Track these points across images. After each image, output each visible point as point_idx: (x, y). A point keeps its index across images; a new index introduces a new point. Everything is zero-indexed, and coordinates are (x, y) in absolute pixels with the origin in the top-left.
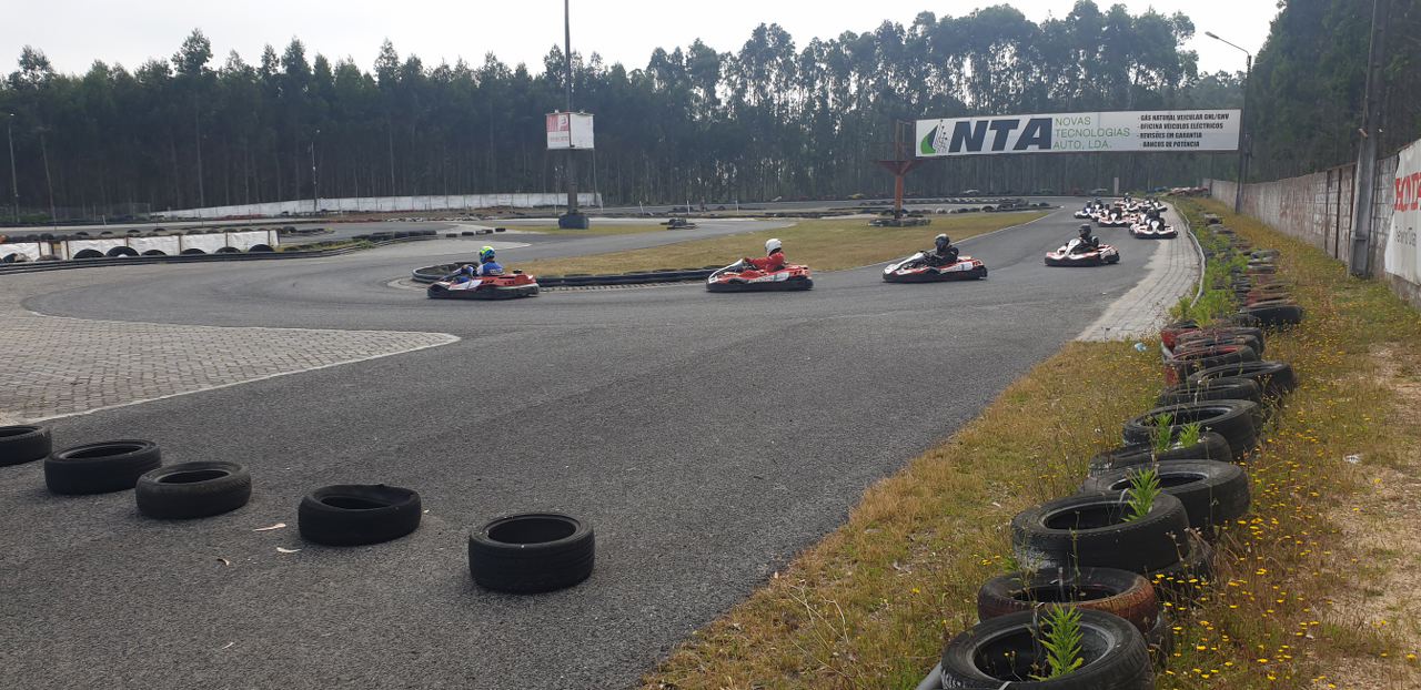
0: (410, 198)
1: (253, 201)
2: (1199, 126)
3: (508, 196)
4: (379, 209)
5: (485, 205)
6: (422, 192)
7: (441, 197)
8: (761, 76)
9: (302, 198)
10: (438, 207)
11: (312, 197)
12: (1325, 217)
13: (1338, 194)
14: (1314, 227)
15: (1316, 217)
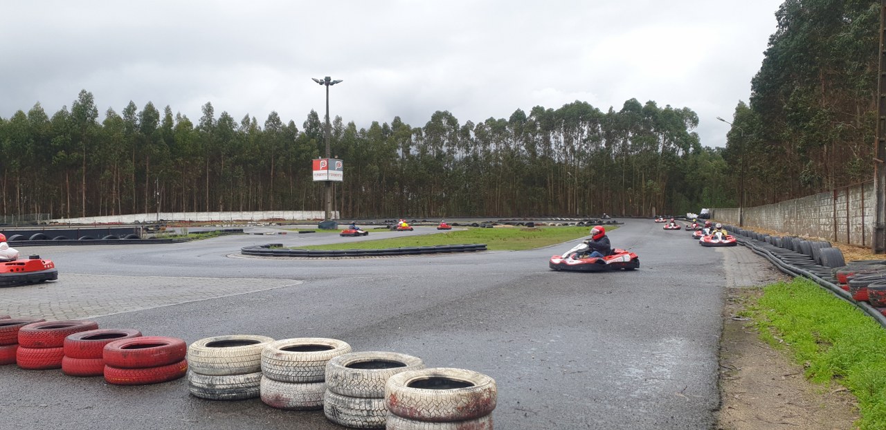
0: (218, 213)
1: (117, 213)
3: (281, 212)
4: (198, 220)
5: (266, 218)
6: (225, 210)
7: (238, 213)
8: (437, 142)
9: (148, 213)
10: (236, 219)
11: (156, 212)
12: (833, 219)
13: (846, 204)
14: (822, 226)
15: (823, 220)
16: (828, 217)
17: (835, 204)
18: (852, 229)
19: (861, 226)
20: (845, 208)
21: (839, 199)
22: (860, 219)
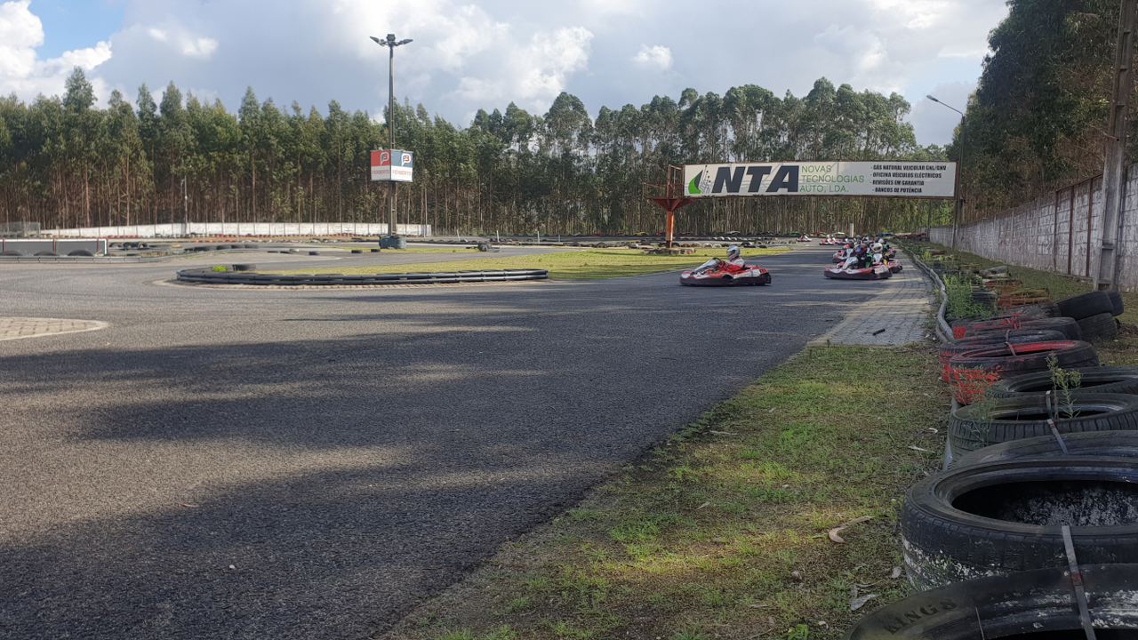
2: (921, 175)
3: (352, 225)
6: (279, 220)
7: (294, 224)
11: (182, 222)
12: (1053, 236)
13: (1069, 213)
14: (1040, 248)
15: (1042, 239)
16: (1047, 234)
17: (1056, 213)
18: (1075, 252)
19: (1085, 246)
20: (1069, 219)
21: (1063, 204)
22: (1085, 234)
